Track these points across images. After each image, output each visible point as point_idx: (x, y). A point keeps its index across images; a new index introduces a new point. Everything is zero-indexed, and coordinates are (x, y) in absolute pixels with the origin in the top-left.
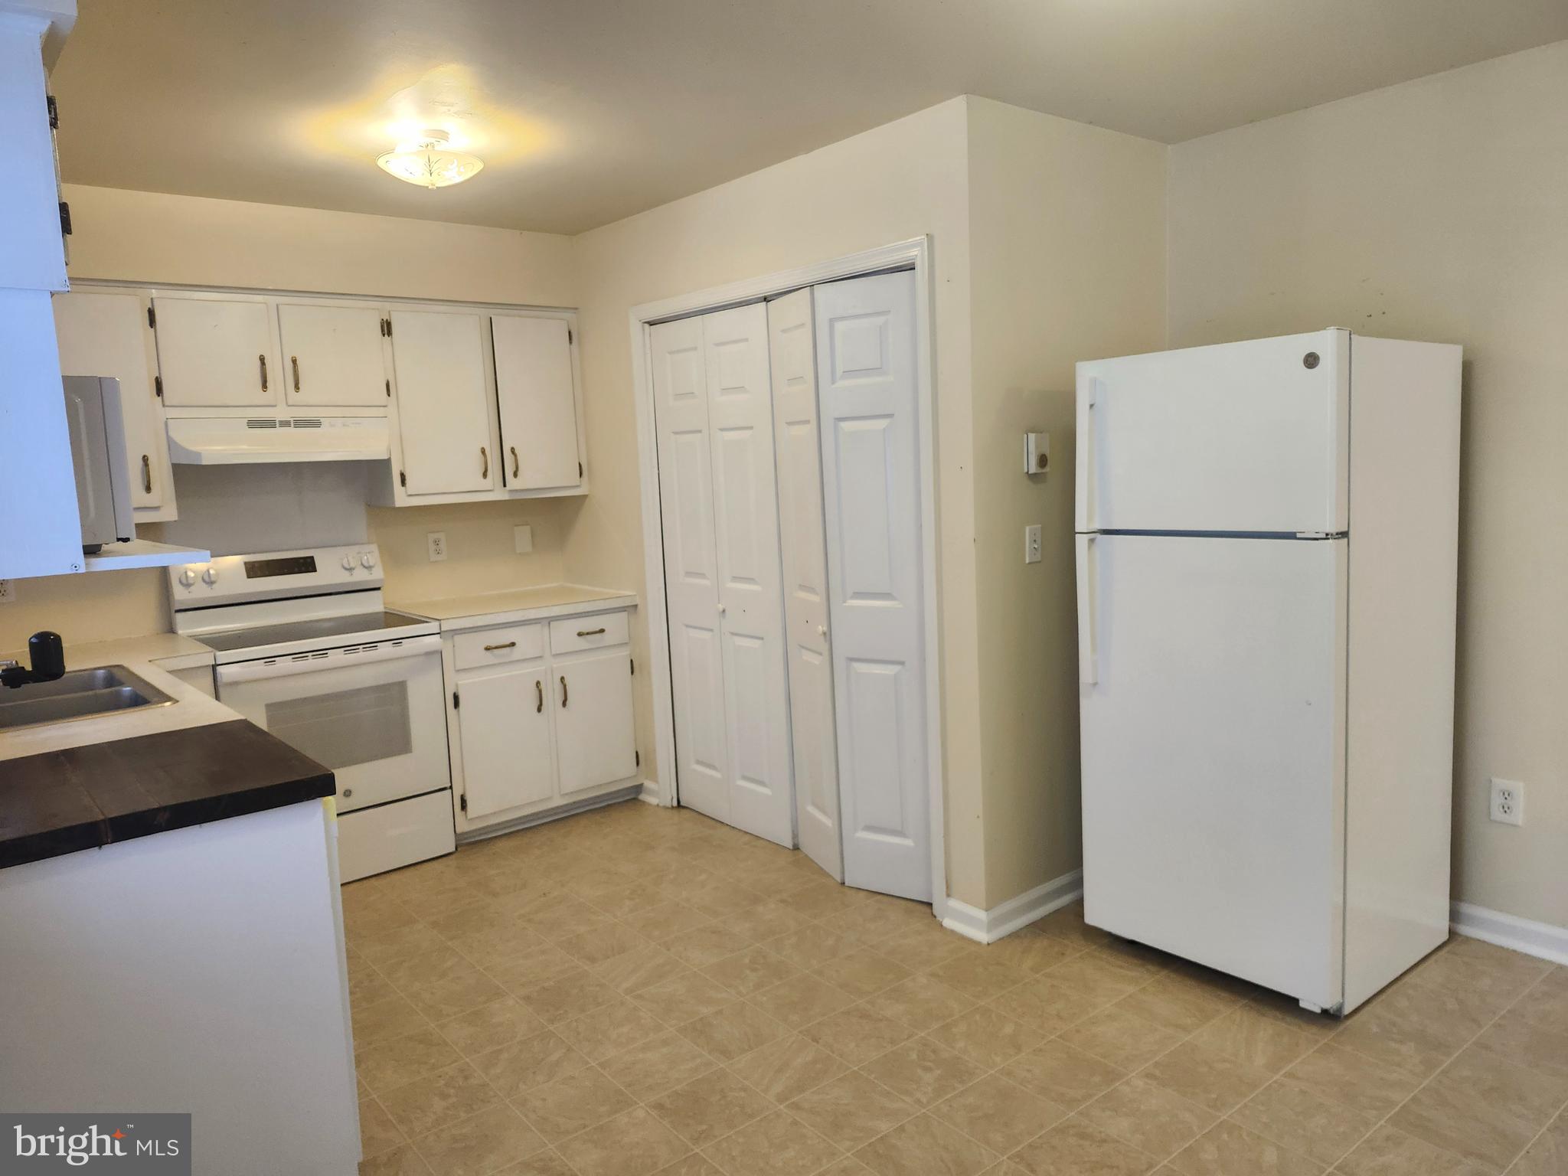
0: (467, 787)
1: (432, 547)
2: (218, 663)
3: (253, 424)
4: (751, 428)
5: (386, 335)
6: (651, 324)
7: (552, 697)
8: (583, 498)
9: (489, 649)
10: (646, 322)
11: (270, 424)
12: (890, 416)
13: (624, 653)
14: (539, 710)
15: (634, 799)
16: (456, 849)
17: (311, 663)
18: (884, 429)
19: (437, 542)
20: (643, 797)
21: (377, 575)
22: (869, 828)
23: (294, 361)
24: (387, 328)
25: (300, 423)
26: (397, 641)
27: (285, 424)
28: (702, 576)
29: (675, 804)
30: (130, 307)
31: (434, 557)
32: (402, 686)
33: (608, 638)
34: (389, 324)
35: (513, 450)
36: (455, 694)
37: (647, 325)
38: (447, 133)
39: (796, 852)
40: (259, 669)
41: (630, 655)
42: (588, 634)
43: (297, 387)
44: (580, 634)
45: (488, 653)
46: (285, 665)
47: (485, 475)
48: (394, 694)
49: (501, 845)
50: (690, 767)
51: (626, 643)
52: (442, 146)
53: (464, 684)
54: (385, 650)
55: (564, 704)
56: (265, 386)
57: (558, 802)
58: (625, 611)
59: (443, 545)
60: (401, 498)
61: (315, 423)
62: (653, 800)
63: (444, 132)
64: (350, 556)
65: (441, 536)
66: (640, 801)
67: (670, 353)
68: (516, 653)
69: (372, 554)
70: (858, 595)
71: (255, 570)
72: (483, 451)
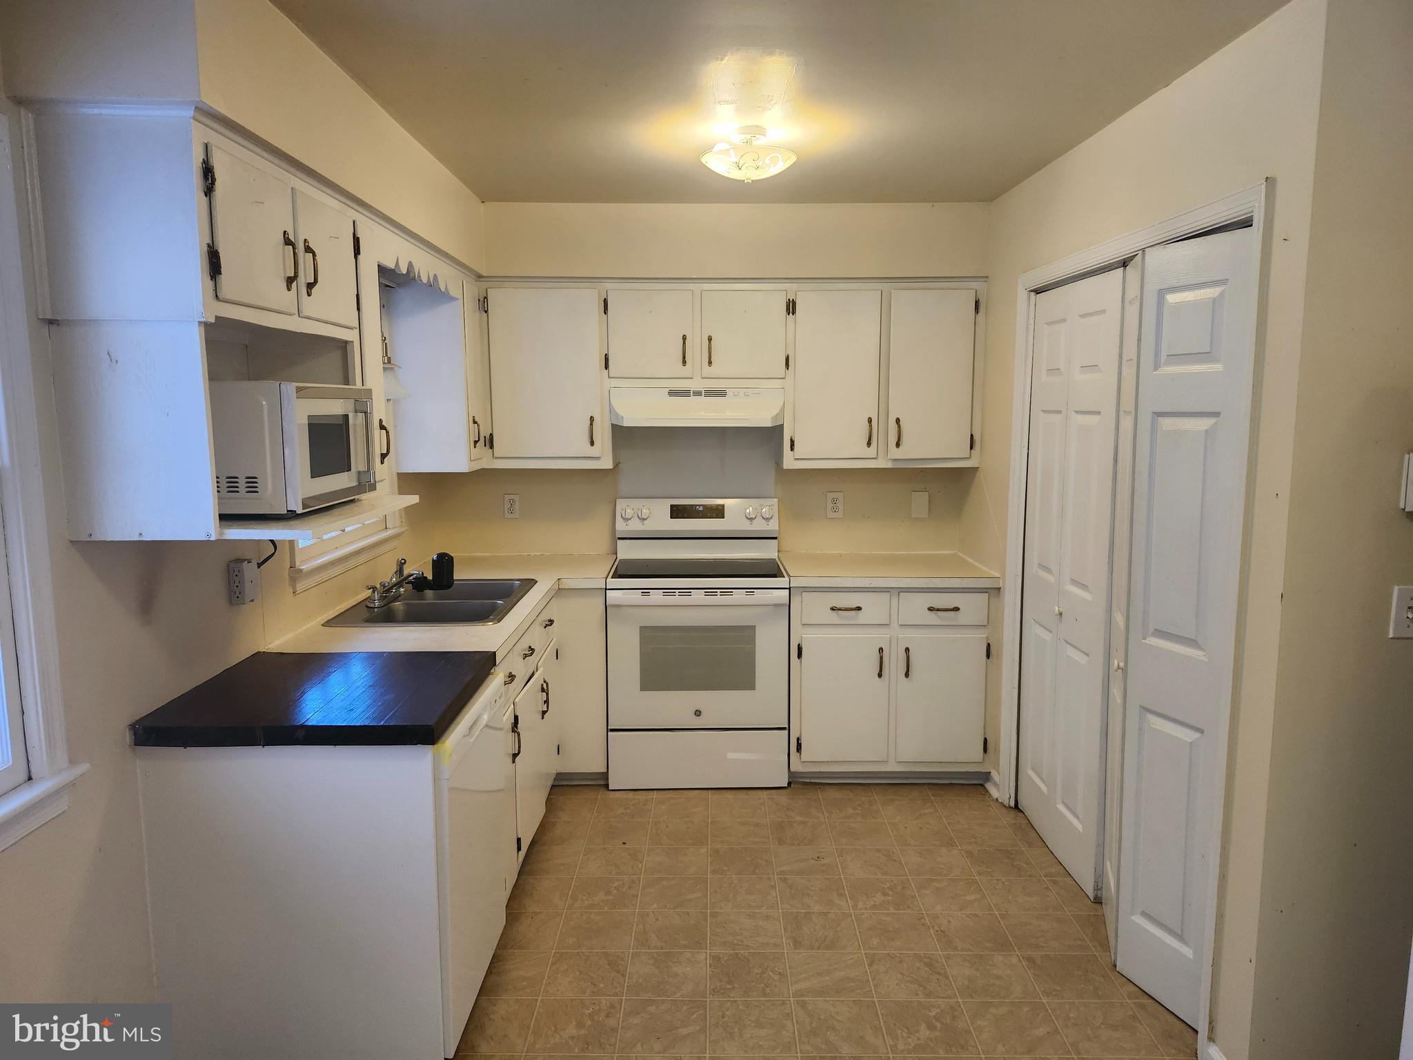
0: (803, 732)
1: (830, 505)
2: (608, 588)
3: (673, 393)
4: (1099, 413)
5: (791, 314)
6: (1038, 291)
7: (895, 665)
8: (974, 470)
9: (834, 610)
10: (1031, 291)
11: (685, 393)
12: (1216, 414)
13: (981, 635)
14: (880, 675)
15: (981, 785)
16: (789, 784)
17: (676, 599)
18: (1207, 431)
19: (834, 501)
20: (989, 786)
21: (773, 526)
22: (1144, 914)
23: (710, 339)
24: (791, 307)
25: (710, 393)
26: (750, 590)
27: (698, 393)
28: (1049, 570)
29: (1012, 804)
30: (589, 298)
31: (831, 515)
32: (752, 628)
33: (962, 618)
34: (794, 303)
35: (898, 421)
36: (799, 645)
37: (1033, 294)
38: (765, 129)
39: (1097, 906)
40: (636, 597)
41: (987, 638)
42: (938, 610)
43: (710, 363)
44: (931, 609)
45: (834, 613)
46: (657, 597)
47: (869, 444)
48: (744, 636)
49: (832, 794)
50: (1028, 772)
51: (985, 626)
52: (760, 141)
53: (808, 638)
54: (739, 596)
55: (907, 675)
56: (684, 362)
57: (892, 767)
58: (986, 592)
59: (840, 505)
60: (790, 461)
61: (722, 393)
62: (994, 792)
63: (761, 127)
64: (749, 506)
65: (840, 496)
66: (985, 788)
67: (1049, 324)
68: (862, 617)
69: (769, 506)
70: (1159, 633)
71: (677, 512)
72: (870, 420)
